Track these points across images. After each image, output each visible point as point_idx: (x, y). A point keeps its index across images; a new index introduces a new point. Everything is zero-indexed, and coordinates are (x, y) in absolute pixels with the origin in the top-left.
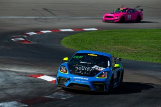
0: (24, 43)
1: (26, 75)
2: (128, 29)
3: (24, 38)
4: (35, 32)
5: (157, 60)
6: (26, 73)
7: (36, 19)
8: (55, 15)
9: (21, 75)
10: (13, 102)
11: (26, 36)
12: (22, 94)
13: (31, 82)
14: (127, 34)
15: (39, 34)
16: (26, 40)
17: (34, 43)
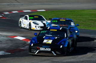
0: (2, 18)
1: (7, 36)
2: (64, 10)
3: (2, 16)
4: (8, 12)
5: (83, 27)
6: (6, 35)
7: (8, 5)
8: (19, 2)
9: (3, 37)
10: (1, 52)
11: (3, 15)
12: (6, 47)
13: (10, 40)
14: (63, 13)
15: (11, 13)
16: (3, 17)
17: (9, 19)
